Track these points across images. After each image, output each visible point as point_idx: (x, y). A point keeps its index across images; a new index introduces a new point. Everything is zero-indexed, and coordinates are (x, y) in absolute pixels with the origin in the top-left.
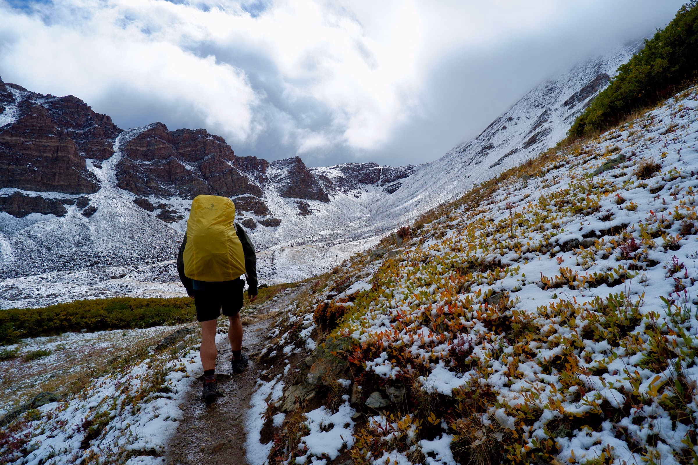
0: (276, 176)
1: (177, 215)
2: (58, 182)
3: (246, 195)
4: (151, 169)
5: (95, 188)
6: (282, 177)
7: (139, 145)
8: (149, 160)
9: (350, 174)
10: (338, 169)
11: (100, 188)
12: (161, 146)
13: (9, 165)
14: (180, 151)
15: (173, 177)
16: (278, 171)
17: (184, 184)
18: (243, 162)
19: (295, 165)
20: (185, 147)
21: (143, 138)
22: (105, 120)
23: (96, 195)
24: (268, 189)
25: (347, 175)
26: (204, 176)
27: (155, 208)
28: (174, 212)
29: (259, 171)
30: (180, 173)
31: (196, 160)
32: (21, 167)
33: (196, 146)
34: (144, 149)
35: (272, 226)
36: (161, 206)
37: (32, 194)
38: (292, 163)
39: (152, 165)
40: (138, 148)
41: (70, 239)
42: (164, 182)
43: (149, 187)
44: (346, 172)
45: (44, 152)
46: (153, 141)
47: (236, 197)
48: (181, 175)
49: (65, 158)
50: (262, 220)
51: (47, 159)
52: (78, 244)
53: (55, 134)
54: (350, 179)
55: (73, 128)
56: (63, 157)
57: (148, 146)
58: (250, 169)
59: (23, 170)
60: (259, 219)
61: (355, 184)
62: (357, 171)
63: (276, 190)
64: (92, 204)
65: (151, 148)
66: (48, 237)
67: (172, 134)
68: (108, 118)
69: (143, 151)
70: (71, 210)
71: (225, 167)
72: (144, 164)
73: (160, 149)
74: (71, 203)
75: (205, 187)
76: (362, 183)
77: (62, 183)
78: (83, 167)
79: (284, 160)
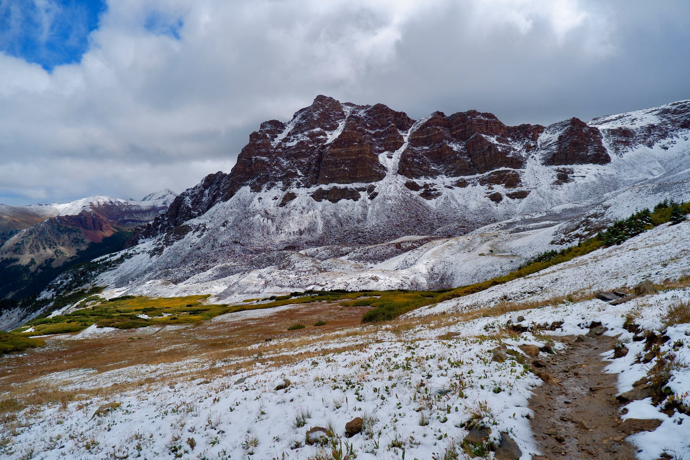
0: (547, 142)
1: (436, 192)
2: (359, 175)
3: (501, 169)
4: (427, 153)
5: (381, 177)
6: (551, 143)
7: (421, 134)
8: (427, 145)
9: (668, 118)
10: (656, 112)
11: (385, 175)
12: (437, 132)
13: (332, 168)
14: (453, 133)
15: (443, 158)
16: (550, 136)
17: (449, 163)
18: (516, 131)
19: (568, 129)
20: (457, 129)
21: (424, 128)
22: (402, 116)
23: (381, 182)
24: (532, 157)
25: (665, 120)
26: (469, 153)
27: (421, 188)
28: (435, 190)
29: (530, 138)
30: (448, 154)
31: (464, 139)
32: (338, 169)
33: (466, 126)
34: (425, 136)
35: (518, 198)
36: (426, 186)
37: (342, 186)
38: (566, 125)
39: (429, 150)
40: (420, 137)
41: (355, 218)
42: (436, 163)
43: (422, 170)
44: (663, 117)
45: (351, 156)
46: (431, 129)
47: (492, 171)
48: (448, 155)
49: (363, 158)
50: (510, 192)
51: (352, 160)
52: (359, 221)
53: (357, 142)
54: (667, 125)
55: (379, 129)
56: (362, 157)
57: (428, 133)
58: (521, 138)
59: (340, 170)
60: (507, 192)
61: (672, 131)
62: (680, 112)
63: (541, 157)
64: (376, 190)
65: (430, 135)
66: (344, 217)
67: (449, 118)
68: (404, 114)
69: (424, 138)
70: (364, 195)
71: (486, 144)
72: (423, 150)
73: (436, 135)
74: (363, 190)
75: (467, 164)
76: (683, 128)
77: (361, 176)
78: (376, 161)
79: (560, 123)
